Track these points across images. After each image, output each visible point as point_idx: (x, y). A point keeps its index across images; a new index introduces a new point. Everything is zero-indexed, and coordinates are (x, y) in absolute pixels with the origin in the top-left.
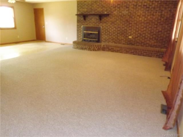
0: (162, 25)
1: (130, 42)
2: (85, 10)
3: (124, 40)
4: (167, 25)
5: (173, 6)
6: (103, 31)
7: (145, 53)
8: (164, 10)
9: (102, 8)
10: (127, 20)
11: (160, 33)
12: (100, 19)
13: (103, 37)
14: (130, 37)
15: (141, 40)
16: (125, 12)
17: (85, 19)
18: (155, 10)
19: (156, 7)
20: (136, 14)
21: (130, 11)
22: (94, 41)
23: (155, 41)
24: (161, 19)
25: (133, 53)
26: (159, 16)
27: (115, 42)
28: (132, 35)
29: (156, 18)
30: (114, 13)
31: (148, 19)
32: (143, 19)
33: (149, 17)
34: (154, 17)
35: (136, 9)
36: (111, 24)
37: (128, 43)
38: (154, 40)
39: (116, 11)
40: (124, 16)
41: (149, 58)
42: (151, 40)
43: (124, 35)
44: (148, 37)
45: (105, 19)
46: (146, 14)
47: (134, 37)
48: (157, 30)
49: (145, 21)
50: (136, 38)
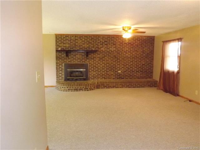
0: (144, 59)
1: (120, 77)
2: (67, 45)
3: (113, 75)
4: (148, 59)
5: (151, 45)
6: (90, 68)
7: (139, 85)
8: (144, 47)
9: (88, 44)
10: (115, 56)
11: (144, 66)
12: (87, 56)
13: (91, 74)
14: (119, 72)
15: (129, 73)
16: (113, 49)
17: (67, 56)
18: (138, 47)
19: (138, 44)
20: (123, 50)
21: (117, 48)
22: (80, 80)
23: (141, 73)
24: (143, 55)
25: (128, 86)
26: (141, 52)
27: (105, 77)
28: (121, 70)
29: (139, 53)
30: (101, 49)
31: (133, 55)
32: (129, 55)
33: (134, 53)
34: (138, 53)
35: (122, 46)
36: (99, 60)
37: (118, 78)
38: (139, 72)
39: (103, 47)
40: (112, 53)
41: (143, 88)
42: (137, 72)
43: (114, 70)
44: (135, 70)
45: (92, 55)
46: (131, 50)
47: (123, 71)
48: (142, 64)
49: (131, 56)
50: (125, 72)
